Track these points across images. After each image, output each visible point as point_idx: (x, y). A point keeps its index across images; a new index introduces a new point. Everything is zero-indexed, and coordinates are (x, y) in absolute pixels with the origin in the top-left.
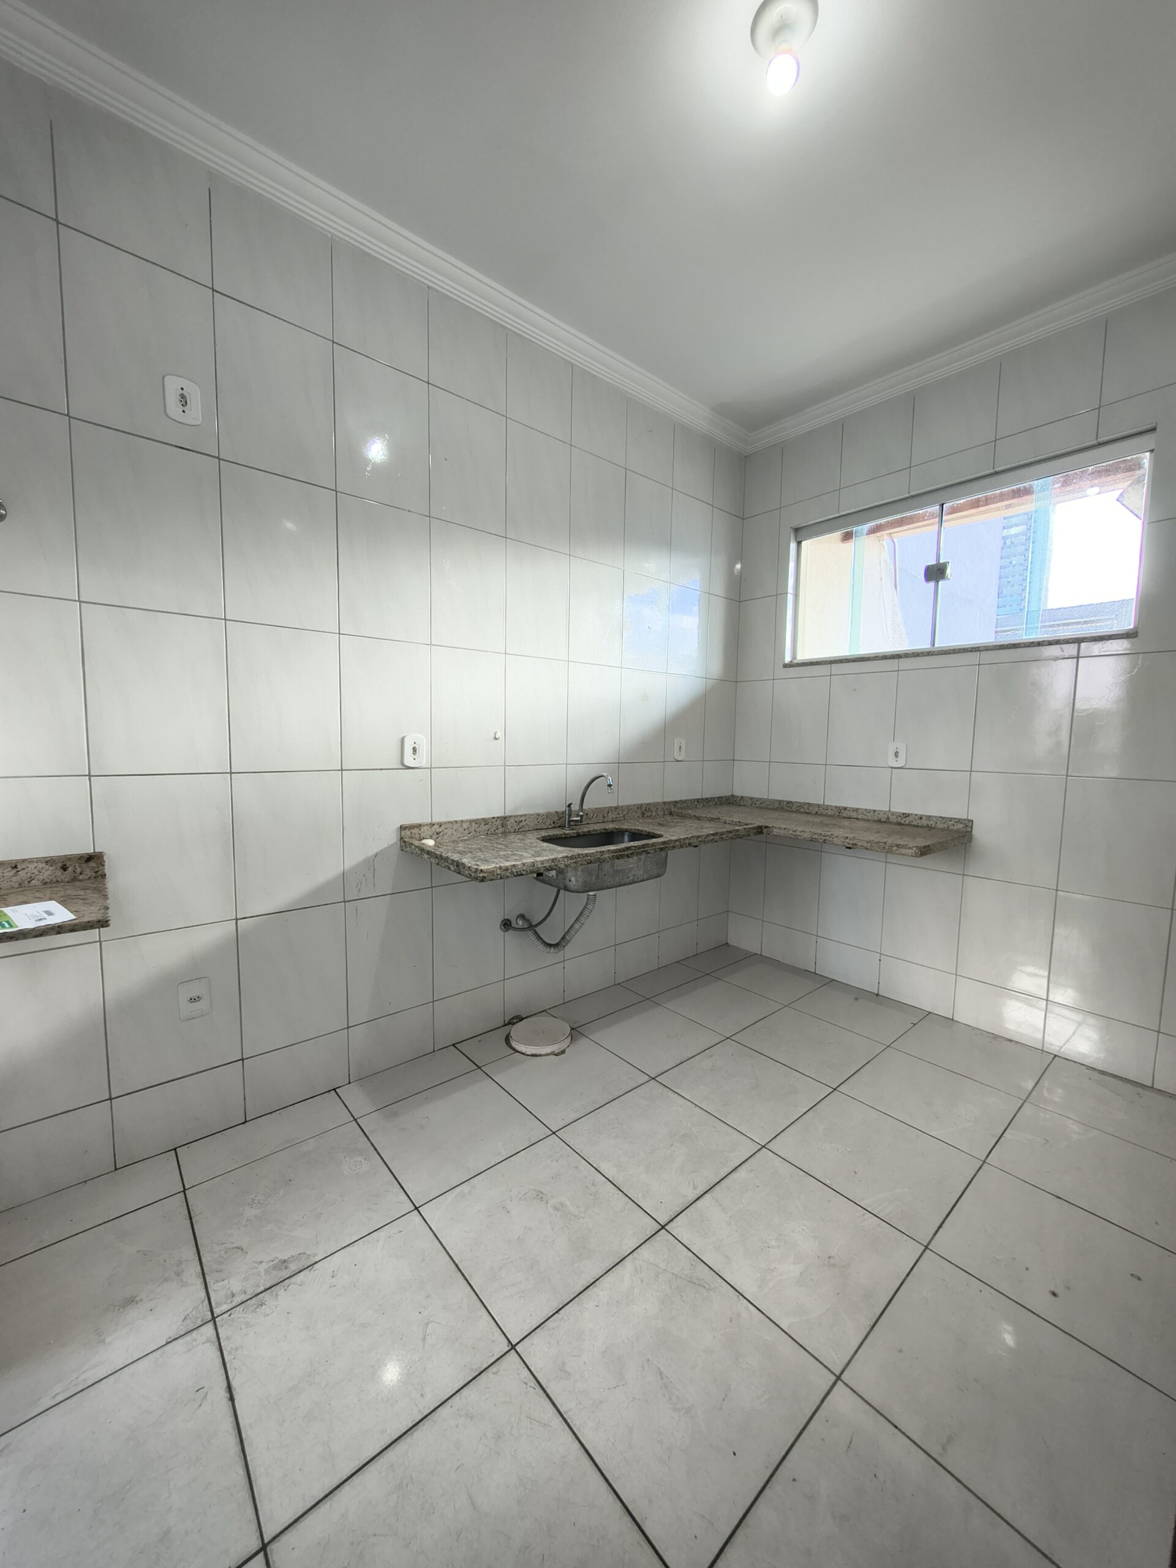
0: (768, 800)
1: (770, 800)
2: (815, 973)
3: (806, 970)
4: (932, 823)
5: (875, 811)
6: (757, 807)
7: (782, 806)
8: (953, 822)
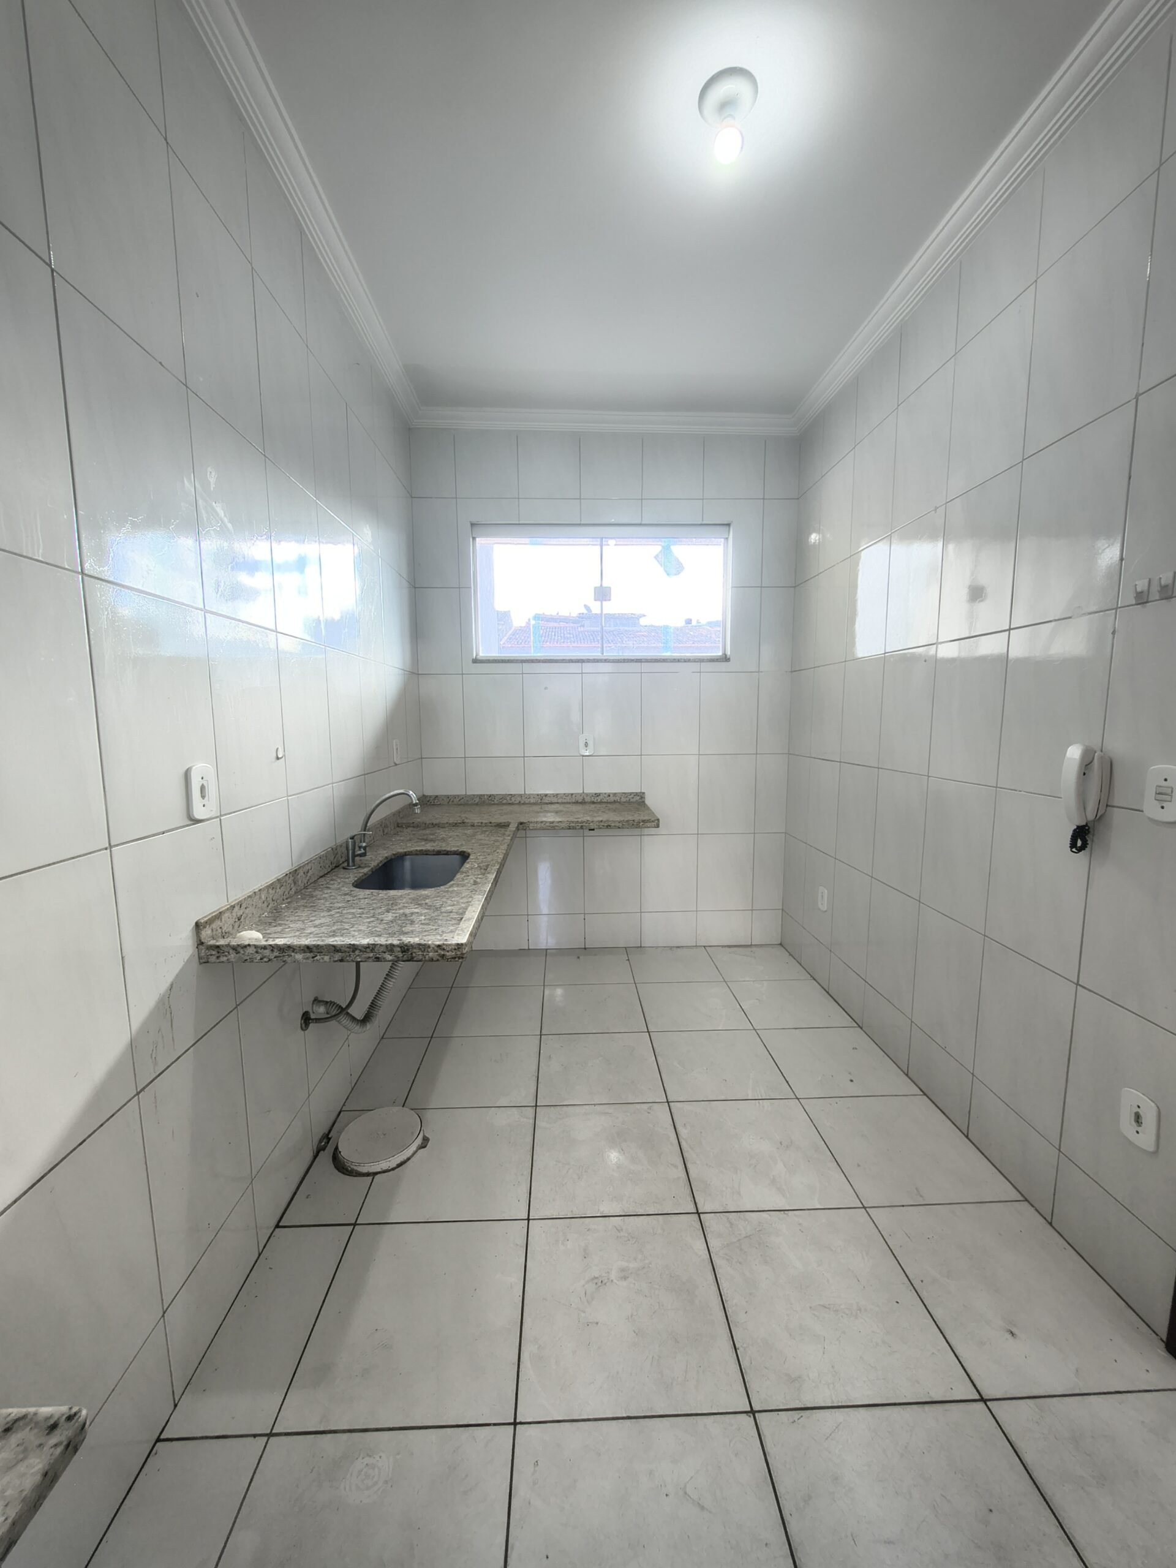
0: (466, 796)
1: (469, 796)
2: (529, 949)
3: (520, 949)
4: (618, 798)
5: (572, 794)
6: (455, 805)
7: (483, 799)
8: (632, 796)
